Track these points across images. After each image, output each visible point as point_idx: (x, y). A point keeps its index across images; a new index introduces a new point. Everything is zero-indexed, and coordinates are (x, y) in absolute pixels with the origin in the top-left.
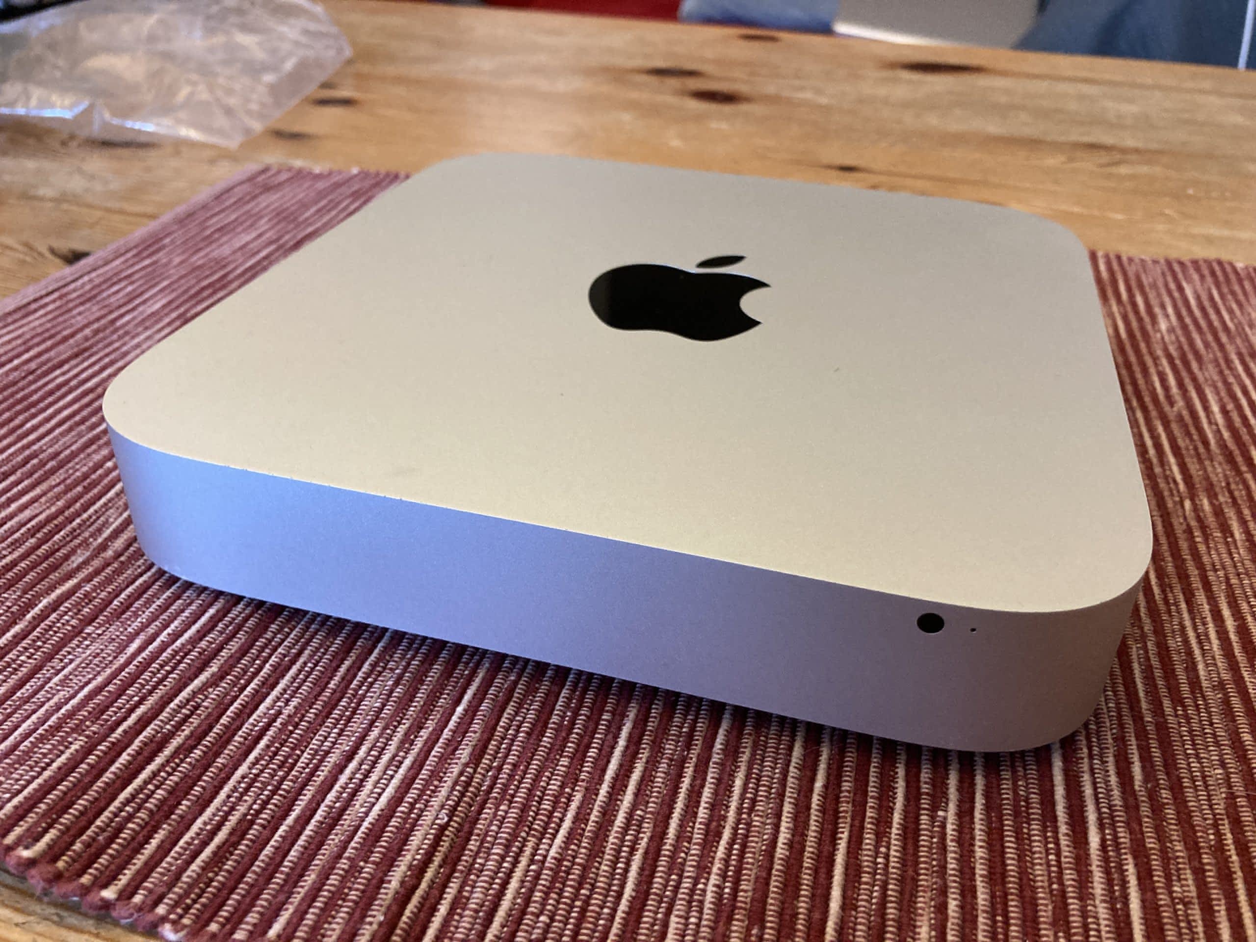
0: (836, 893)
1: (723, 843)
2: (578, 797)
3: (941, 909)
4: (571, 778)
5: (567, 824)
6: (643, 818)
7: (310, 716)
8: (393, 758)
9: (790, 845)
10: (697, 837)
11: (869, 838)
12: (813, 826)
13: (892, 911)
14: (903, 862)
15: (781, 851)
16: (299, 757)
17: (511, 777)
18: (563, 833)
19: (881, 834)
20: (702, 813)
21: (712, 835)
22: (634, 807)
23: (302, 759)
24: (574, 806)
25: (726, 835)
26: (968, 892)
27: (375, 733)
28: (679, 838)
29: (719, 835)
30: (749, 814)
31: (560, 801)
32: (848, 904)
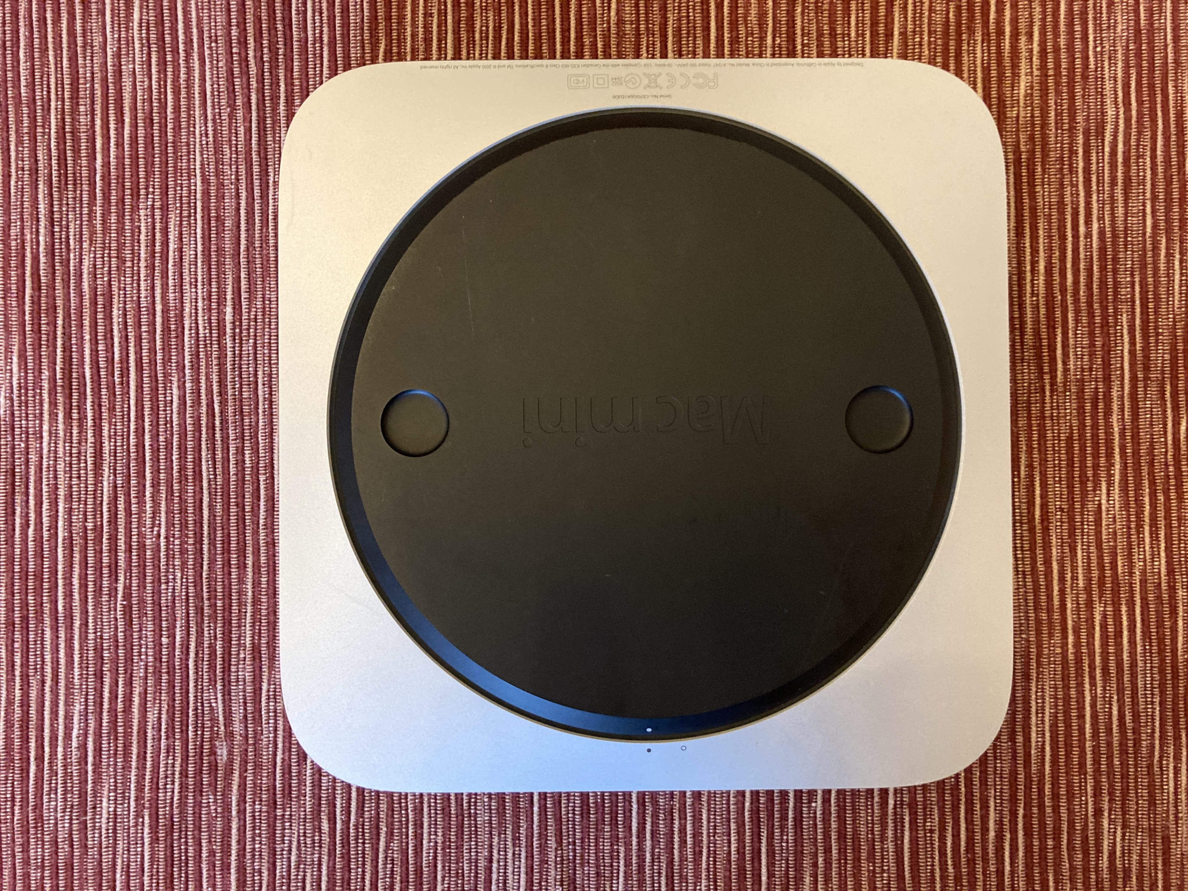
0: (764, 870)
1: (704, 858)
2: (622, 849)
3: (815, 865)
4: (615, 839)
5: (622, 869)
6: (659, 852)
7: (453, 838)
8: (514, 854)
9: (738, 851)
10: (690, 857)
11: (777, 831)
12: (748, 833)
13: (792, 873)
14: (795, 841)
15: (734, 856)
16: (463, 866)
17: (583, 848)
18: (621, 874)
19: (783, 828)
20: (689, 841)
21: (697, 854)
22: (653, 848)
23: (465, 868)
24: (622, 855)
25: (705, 851)
26: (828, 850)
27: (496, 840)
28: (681, 861)
29: (701, 852)
30: (714, 836)
31: (614, 856)
32: (771, 875)
